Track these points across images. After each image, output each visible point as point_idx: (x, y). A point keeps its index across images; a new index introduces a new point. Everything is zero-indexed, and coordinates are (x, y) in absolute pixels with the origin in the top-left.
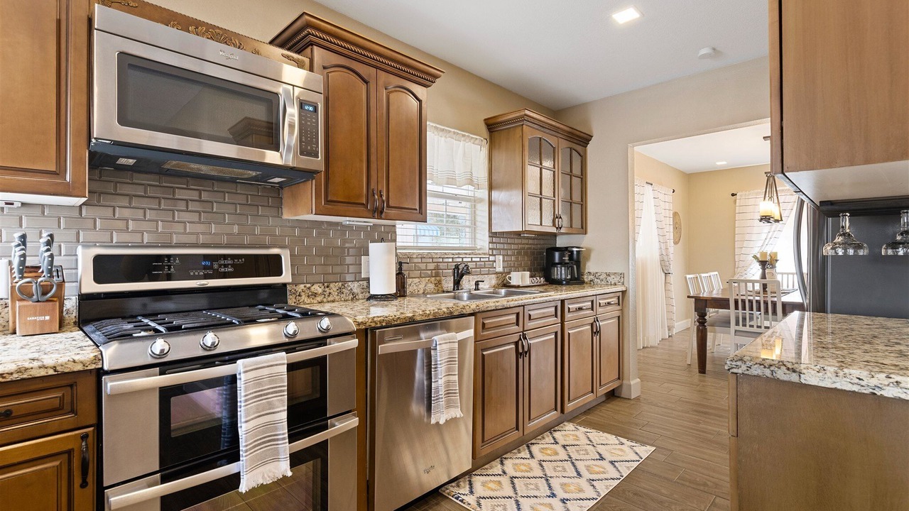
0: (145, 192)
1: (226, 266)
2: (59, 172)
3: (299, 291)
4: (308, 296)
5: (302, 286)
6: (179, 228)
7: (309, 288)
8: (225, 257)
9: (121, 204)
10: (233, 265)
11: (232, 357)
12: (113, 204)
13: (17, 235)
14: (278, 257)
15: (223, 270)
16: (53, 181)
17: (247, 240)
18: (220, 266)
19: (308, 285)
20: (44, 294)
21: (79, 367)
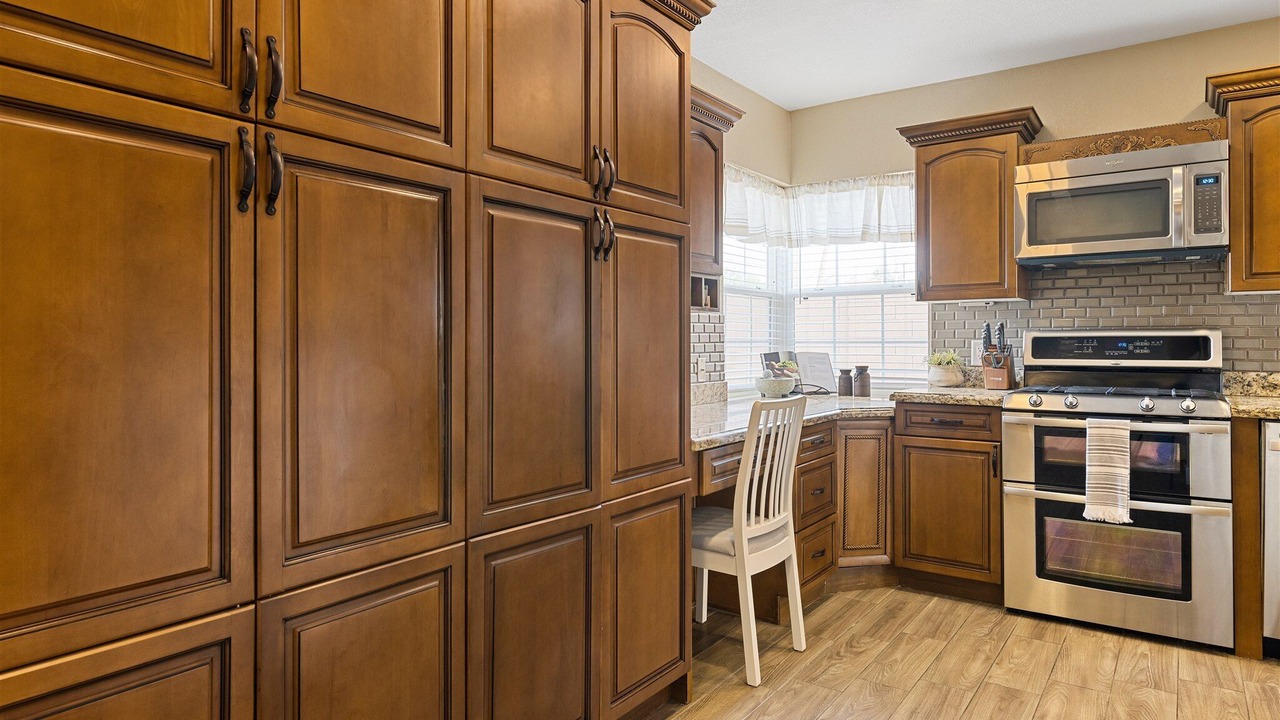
0: (1076, 283)
1: (1142, 348)
2: (1001, 283)
3: (1249, 379)
4: (1263, 387)
5: (1253, 375)
6: (1105, 312)
7: (1264, 378)
8: (1142, 339)
9: (1057, 296)
10: (1148, 347)
11: (1083, 415)
12: (1051, 296)
13: (985, 325)
14: (1206, 340)
15: (1138, 351)
16: (995, 289)
17: (1178, 321)
18: (1135, 347)
19: (1263, 374)
20: (998, 363)
21: (990, 404)
